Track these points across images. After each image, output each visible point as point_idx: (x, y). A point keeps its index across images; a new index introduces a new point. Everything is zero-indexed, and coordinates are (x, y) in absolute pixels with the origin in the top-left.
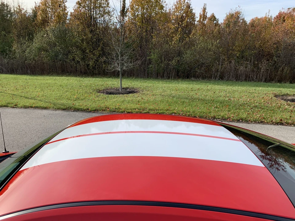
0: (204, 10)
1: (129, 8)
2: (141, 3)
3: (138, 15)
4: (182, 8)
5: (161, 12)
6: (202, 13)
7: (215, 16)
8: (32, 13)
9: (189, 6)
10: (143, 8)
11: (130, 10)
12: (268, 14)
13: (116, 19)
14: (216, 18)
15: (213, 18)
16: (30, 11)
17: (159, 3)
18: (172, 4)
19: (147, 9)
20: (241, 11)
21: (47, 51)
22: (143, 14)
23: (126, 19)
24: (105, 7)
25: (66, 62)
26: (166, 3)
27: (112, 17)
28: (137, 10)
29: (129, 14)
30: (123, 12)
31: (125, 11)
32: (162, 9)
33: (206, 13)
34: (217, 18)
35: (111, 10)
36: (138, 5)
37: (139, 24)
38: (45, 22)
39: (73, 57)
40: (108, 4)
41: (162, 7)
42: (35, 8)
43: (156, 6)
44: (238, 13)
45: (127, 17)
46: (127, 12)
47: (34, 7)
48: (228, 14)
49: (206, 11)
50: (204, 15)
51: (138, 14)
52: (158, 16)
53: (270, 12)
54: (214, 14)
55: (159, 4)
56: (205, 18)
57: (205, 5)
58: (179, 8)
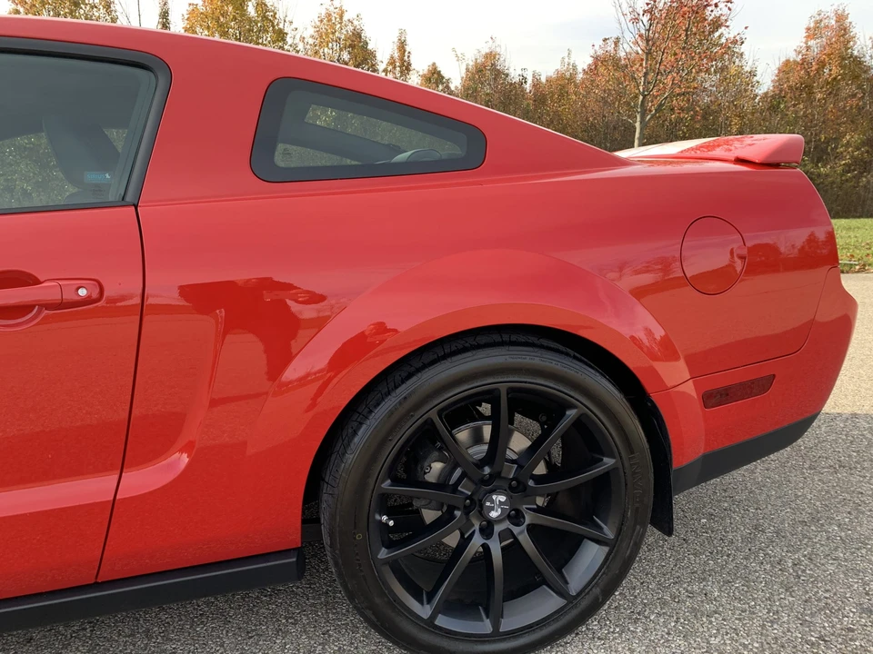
0: (402, 46)
2: (219, 24)
4: (337, 35)
6: (396, 55)
7: (440, 72)
9: (357, 35)
12: (566, 60)
14: (443, 78)
15: (435, 76)
17: (273, 23)
20: (498, 50)
26: (293, 26)
32: (283, 40)
33: (406, 53)
34: (446, 76)
36: (209, 29)
41: (281, 36)
44: (491, 56)
48: (471, 63)
49: (408, 49)
50: (402, 60)
53: (572, 56)
54: (437, 65)
55: (273, 26)
56: (406, 68)
57: (402, 32)
58: (327, 34)
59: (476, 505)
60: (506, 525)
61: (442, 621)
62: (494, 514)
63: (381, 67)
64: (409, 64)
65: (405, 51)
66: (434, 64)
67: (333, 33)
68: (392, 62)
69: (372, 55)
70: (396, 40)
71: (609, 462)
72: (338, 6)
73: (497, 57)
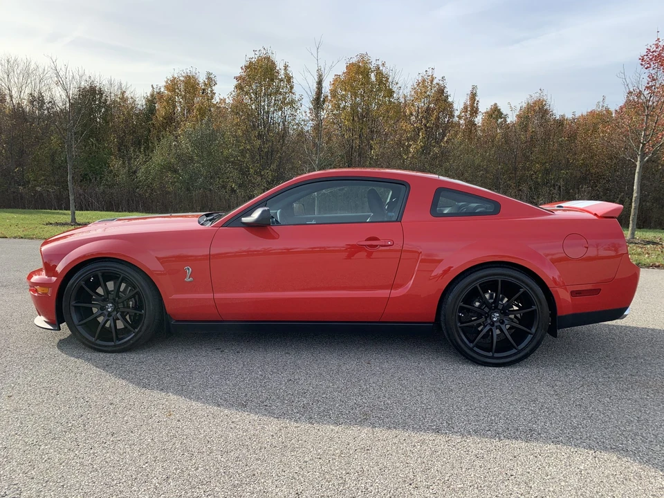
0: (473, 96)
1: (329, 95)
2: (352, 86)
3: (344, 108)
4: (428, 93)
5: (389, 101)
6: (469, 103)
7: (500, 110)
8: (146, 104)
9: (441, 91)
10: (355, 95)
11: (330, 98)
13: (304, 114)
14: (502, 114)
15: (495, 113)
16: (141, 103)
17: (386, 85)
18: (409, 87)
19: (362, 96)
20: (545, 98)
21: (175, 171)
22: (354, 107)
23: (323, 114)
24: (286, 93)
25: (210, 190)
26: (399, 85)
27: (298, 111)
28: (344, 98)
29: (328, 106)
30: (318, 102)
31: (322, 99)
32: (391, 96)
33: (476, 102)
34: (504, 113)
35: (297, 97)
36: (345, 90)
37: (346, 123)
38: (170, 120)
39: (223, 182)
40: (292, 88)
41: (390, 93)
42: (152, 95)
43: (380, 90)
44: (540, 102)
45: (325, 111)
46: (324, 101)
47: (149, 95)
49: (477, 98)
50: (472, 106)
51: (345, 106)
52: (383, 109)
54: (498, 105)
55: (386, 87)
56: (475, 111)
57: (474, 88)
58: (421, 93)
59: (489, 316)
60: (499, 324)
61: (475, 349)
62: (495, 319)
63: (457, 113)
64: (477, 109)
65: (475, 100)
66: (496, 104)
67: (425, 92)
68: (466, 108)
69: (451, 105)
70: (470, 93)
71: (534, 307)
72: (431, 74)
73: (544, 103)
